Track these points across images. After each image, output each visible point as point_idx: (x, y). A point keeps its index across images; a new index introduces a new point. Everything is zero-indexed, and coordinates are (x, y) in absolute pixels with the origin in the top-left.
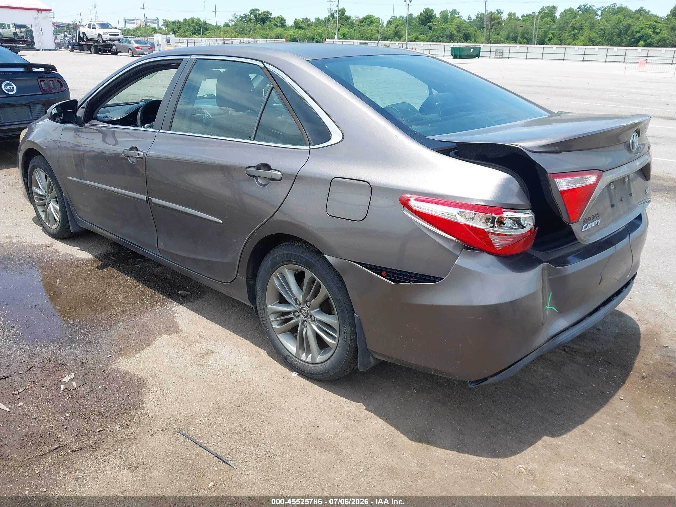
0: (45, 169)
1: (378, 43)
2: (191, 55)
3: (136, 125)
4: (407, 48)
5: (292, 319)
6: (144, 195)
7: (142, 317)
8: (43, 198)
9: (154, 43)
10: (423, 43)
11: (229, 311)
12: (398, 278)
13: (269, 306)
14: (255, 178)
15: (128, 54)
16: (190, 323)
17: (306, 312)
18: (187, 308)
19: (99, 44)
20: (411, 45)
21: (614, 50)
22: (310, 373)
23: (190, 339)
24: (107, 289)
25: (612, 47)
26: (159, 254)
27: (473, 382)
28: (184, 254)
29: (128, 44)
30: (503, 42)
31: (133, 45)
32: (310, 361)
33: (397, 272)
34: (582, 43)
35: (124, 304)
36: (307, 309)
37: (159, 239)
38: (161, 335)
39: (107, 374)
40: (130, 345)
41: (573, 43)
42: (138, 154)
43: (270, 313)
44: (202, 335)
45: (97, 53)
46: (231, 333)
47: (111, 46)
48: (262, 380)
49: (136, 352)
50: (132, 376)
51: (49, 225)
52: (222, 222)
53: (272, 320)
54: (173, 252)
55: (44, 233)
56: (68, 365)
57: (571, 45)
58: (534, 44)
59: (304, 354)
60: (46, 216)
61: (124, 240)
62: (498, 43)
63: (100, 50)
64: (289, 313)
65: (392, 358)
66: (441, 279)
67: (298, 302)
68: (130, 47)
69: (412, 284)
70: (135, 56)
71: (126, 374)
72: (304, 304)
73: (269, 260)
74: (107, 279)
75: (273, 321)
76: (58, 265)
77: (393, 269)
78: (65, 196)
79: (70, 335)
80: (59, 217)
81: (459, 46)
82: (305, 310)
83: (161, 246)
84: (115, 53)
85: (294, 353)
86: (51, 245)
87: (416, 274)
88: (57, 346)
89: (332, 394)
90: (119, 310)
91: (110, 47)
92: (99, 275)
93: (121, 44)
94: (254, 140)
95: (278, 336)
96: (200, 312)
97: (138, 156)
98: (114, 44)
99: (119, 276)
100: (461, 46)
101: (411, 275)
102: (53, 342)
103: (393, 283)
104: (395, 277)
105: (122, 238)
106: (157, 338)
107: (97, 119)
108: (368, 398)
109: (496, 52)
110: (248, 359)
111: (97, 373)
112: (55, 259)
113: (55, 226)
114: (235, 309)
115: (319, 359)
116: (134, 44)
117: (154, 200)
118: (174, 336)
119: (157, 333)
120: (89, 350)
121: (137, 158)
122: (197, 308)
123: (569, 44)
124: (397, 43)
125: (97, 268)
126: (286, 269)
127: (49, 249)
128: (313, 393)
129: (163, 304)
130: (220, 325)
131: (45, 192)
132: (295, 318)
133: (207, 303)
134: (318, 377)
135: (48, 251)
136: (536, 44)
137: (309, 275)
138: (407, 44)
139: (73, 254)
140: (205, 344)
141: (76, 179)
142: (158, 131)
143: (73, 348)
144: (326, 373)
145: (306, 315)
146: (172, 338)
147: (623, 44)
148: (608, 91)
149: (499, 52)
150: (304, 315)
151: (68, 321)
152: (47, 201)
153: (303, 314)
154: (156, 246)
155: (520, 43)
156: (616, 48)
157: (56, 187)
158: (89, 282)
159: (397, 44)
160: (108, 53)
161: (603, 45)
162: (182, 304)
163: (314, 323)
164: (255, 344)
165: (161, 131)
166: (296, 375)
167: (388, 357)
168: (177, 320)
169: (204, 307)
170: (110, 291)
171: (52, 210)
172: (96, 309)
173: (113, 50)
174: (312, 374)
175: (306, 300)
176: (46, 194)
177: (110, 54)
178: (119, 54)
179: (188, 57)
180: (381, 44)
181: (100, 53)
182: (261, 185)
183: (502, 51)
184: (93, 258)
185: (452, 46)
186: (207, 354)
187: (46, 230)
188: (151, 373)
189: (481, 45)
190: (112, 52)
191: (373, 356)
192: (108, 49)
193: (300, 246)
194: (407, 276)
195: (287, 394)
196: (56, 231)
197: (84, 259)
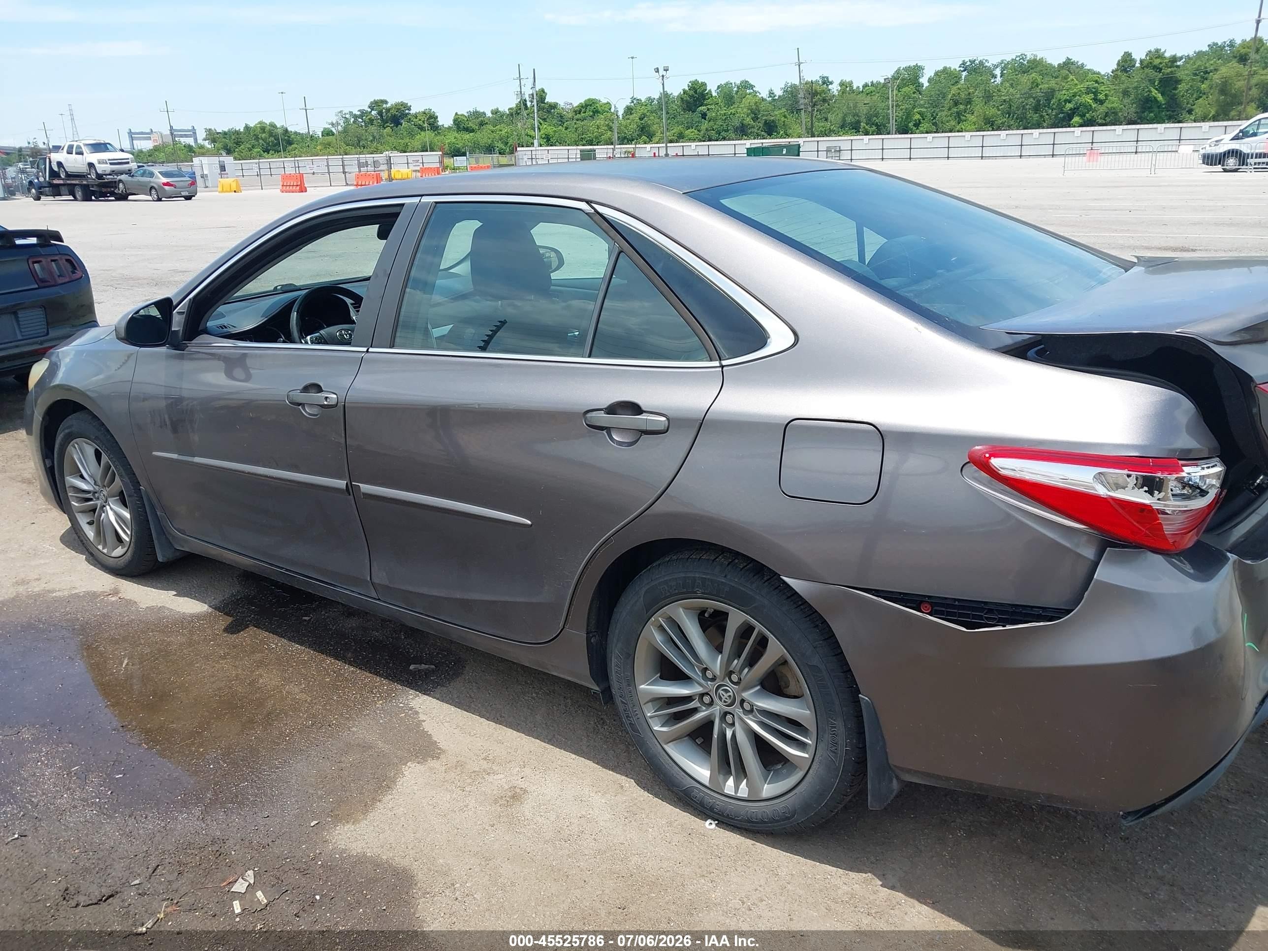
0: (97, 438)
1: (614, 150)
2: (422, 196)
3: (290, 339)
4: (667, 155)
5: (695, 711)
6: (340, 478)
7: (354, 729)
8: (88, 496)
9: (194, 173)
10: (695, 144)
11: (526, 698)
12: (974, 617)
13: (642, 686)
14: (605, 432)
15: (150, 198)
16: (455, 731)
17: (731, 694)
18: (438, 699)
19: (91, 182)
20: (675, 149)
21: (1034, 135)
22: (749, 821)
23: (469, 766)
24: (261, 676)
25: (1029, 131)
26: (374, 595)
27: (1129, 813)
28: (435, 592)
29: (148, 179)
30: (837, 134)
31: (160, 180)
32: (746, 796)
33: (957, 603)
34: (973, 127)
35: (307, 705)
36: (731, 687)
37: (374, 564)
38: (405, 764)
39: (322, 865)
40: (348, 794)
41: (958, 127)
42: (326, 398)
43: (644, 703)
44: (491, 757)
45: (87, 198)
46: (547, 746)
47: (114, 184)
48: (648, 845)
49: (366, 808)
50: (376, 863)
51: (105, 551)
52: (529, 522)
53: (649, 715)
54: (410, 589)
55: (92, 567)
56: (233, 853)
57: (954, 132)
58: (892, 134)
59: (731, 782)
60: (99, 533)
61: (287, 570)
62: (827, 136)
63: (93, 193)
64: (688, 699)
65: (948, 779)
66: (1069, 612)
67: (709, 674)
68: (153, 184)
69: (1008, 627)
70: (163, 199)
71: (361, 860)
72: (724, 678)
73: (643, 592)
74: (253, 652)
75: (651, 717)
76: (143, 632)
77: (946, 598)
78: (146, 491)
79: (216, 785)
80: (129, 533)
81: (761, 145)
82: (726, 691)
83: (380, 577)
84: (123, 197)
85: (706, 782)
86: (115, 592)
87: (1002, 605)
88: (197, 811)
89: (802, 860)
90: (301, 717)
91: (113, 187)
92: (234, 647)
93: (135, 179)
94: (590, 356)
95: (665, 747)
96: (470, 707)
97: (326, 403)
98: (120, 181)
99: (276, 644)
100: (764, 145)
101: (992, 607)
102: (185, 803)
103: (964, 629)
104: (968, 616)
105: (282, 568)
106: (399, 773)
107: (206, 331)
108: (877, 860)
109: (828, 150)
110: (603, 801)
111: (300, 865)
112: (133, 620)
113: (119, 551)
114: (537, 693)
115: (768, 790)
116: (159, 178)
117: (366, 488)
118: (432, 763)
119: (395, 760)
120: (266, 814)
121: (323, 406)
122: (458, 697)
123: (951, 131)
124: (648, 146)
125: (226, 630)
126: (681, 610)
127: (113, 599)
128: (763, 861)
129: (388, 696)
130: (518, 731)
131: (95, 483)
132: (704, 708)
133: (474, 684)
134: (769, 827)
135: (112, 603)
136: (896, 134)
137: (736, 618)
138: (667, 147)
139: (167, 606)
140: (502, 776)
141: (175, 456)
142: (365, 349)
143: (232, 812)
144: (788, 818)
145: (729, 701)
146: (431, 769)
147: (1045, 125)
148: (1050, 209)
149: (833, 150)
150: (725, 702)
151: (202, 754)
152: (99, 503)
153: (723, 699)
154: (369, 579)
155: (867, 133)
156: (1036, 132)
157: (124, 473)
158: (218, 662)
159: (648, 149)
160: (110, 198)
161: (1009, 128)
162: (426, 692)
163: (750, 716)
164: (605, 766)
165: (371, 350)
166: (713, 826)
167: (939, 777)
168: (427, 726)
169: (473, 695)
170: (269, 679)
171: (112, 518)
172: (251, 721)
173: (120, 192)
174: (752, 822)
175: (731, 669)
176: (97, 488)
177: (113, 198)
178: (130, 197)
179: (416, 200)
180: (619, 150)
181: (93, 198)
182: (620, 443)
183: (838, 149)
184: (210, 610)
185: (748, 146)
186: (516, 796)
187: (95, 560)
188: (414, 851)
189: (801, 141)
190: (118, 196)
191: (897, 778)
192: (109, 190)
193: (713, 560)
194: (981, 610)
195: (711, 869)
196: (122, 562)
197: (192, 616)
